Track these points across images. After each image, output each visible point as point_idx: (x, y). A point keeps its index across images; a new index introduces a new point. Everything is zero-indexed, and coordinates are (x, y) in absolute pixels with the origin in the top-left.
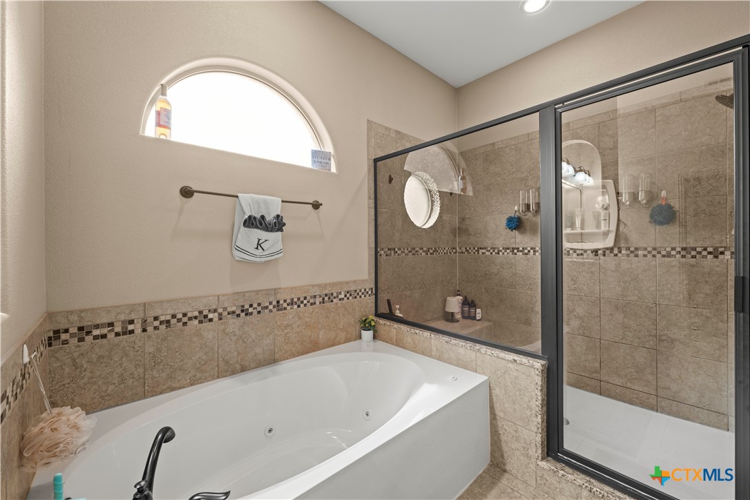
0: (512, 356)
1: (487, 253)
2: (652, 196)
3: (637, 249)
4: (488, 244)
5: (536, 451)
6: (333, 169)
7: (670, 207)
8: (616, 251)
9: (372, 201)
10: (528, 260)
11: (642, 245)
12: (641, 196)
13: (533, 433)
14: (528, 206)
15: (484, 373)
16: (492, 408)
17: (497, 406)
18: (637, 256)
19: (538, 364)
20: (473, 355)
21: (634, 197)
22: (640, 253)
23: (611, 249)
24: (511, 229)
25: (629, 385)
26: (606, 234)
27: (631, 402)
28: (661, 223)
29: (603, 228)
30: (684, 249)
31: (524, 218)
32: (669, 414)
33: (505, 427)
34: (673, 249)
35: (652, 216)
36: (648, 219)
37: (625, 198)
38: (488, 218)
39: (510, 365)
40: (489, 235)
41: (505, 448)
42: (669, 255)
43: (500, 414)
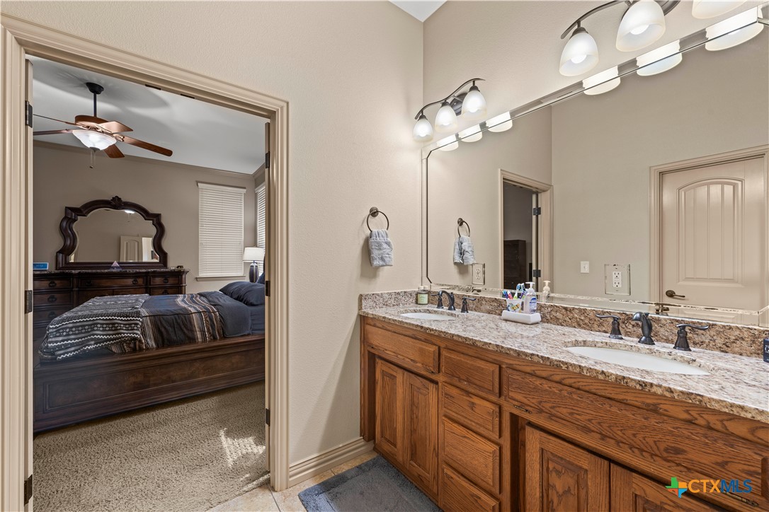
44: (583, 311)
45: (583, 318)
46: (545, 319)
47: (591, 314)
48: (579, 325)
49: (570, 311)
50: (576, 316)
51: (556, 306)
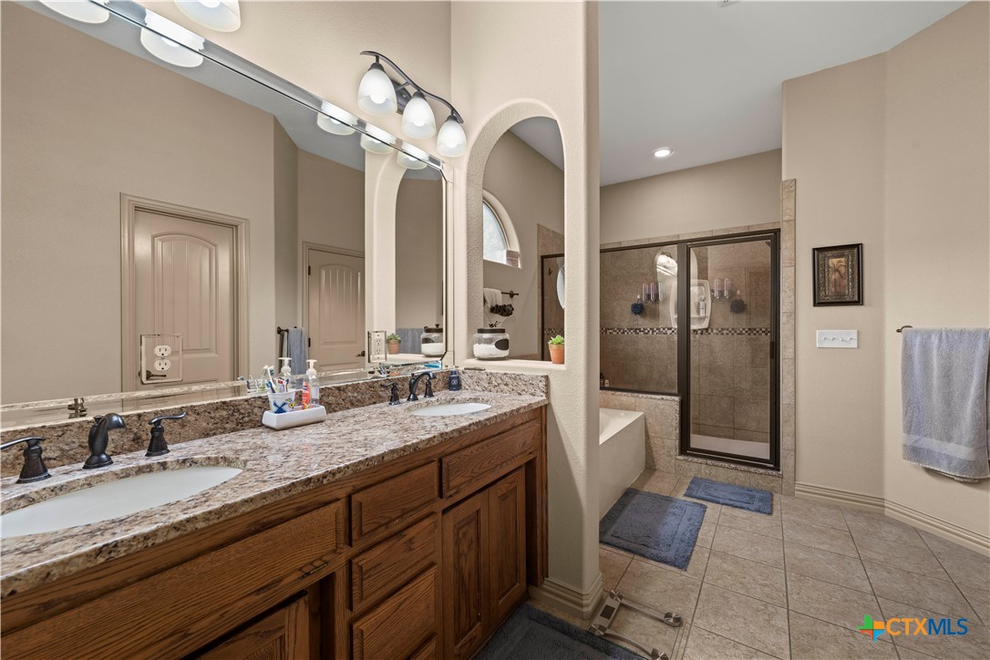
0: (660, 397)
1: (615, 333)
2: (732, 293)
3: (722, 329)
4: (615, 325)
5: (675, 451)
6: (519, 266)
7: (742, 302)
8: (710, 331)
9: (540, 290)
10: (647, 338)
11: (727, 327)
12: (726, 293)
13: (673, 441)
14: (649, 296)
15: (641, 411)
16: (647, 432)
17: (650, 430)
18: (722, 334)
19: (677, 399)
20: (633, 400)
21: (721, 293)
22: (725, 332)
23: (707, 329)
24: (636, 313)
25: (717, 424)
26: (704, 318)
27: (719, 436)
28: (737, 312)
29: (702, 315)
30: (750, 329)
31: (645, 305)
32: (741, 439)
33: (655, 442)
34: (744, 329)
35: (732, 307)
36: (729, 309)
37: (716, 294)
38: (615, 303)
39: (659, 402)
40: (616, 318)
41: (655, 455)
42: (741, 334)
43: (651, 434)
44: (356, 387)
45: (355, 395)
46: (331, 408)
47: (363, 388)
48: (352, 404)
49: (344, 391)
50: (349, 394)
51: (328, 388)
